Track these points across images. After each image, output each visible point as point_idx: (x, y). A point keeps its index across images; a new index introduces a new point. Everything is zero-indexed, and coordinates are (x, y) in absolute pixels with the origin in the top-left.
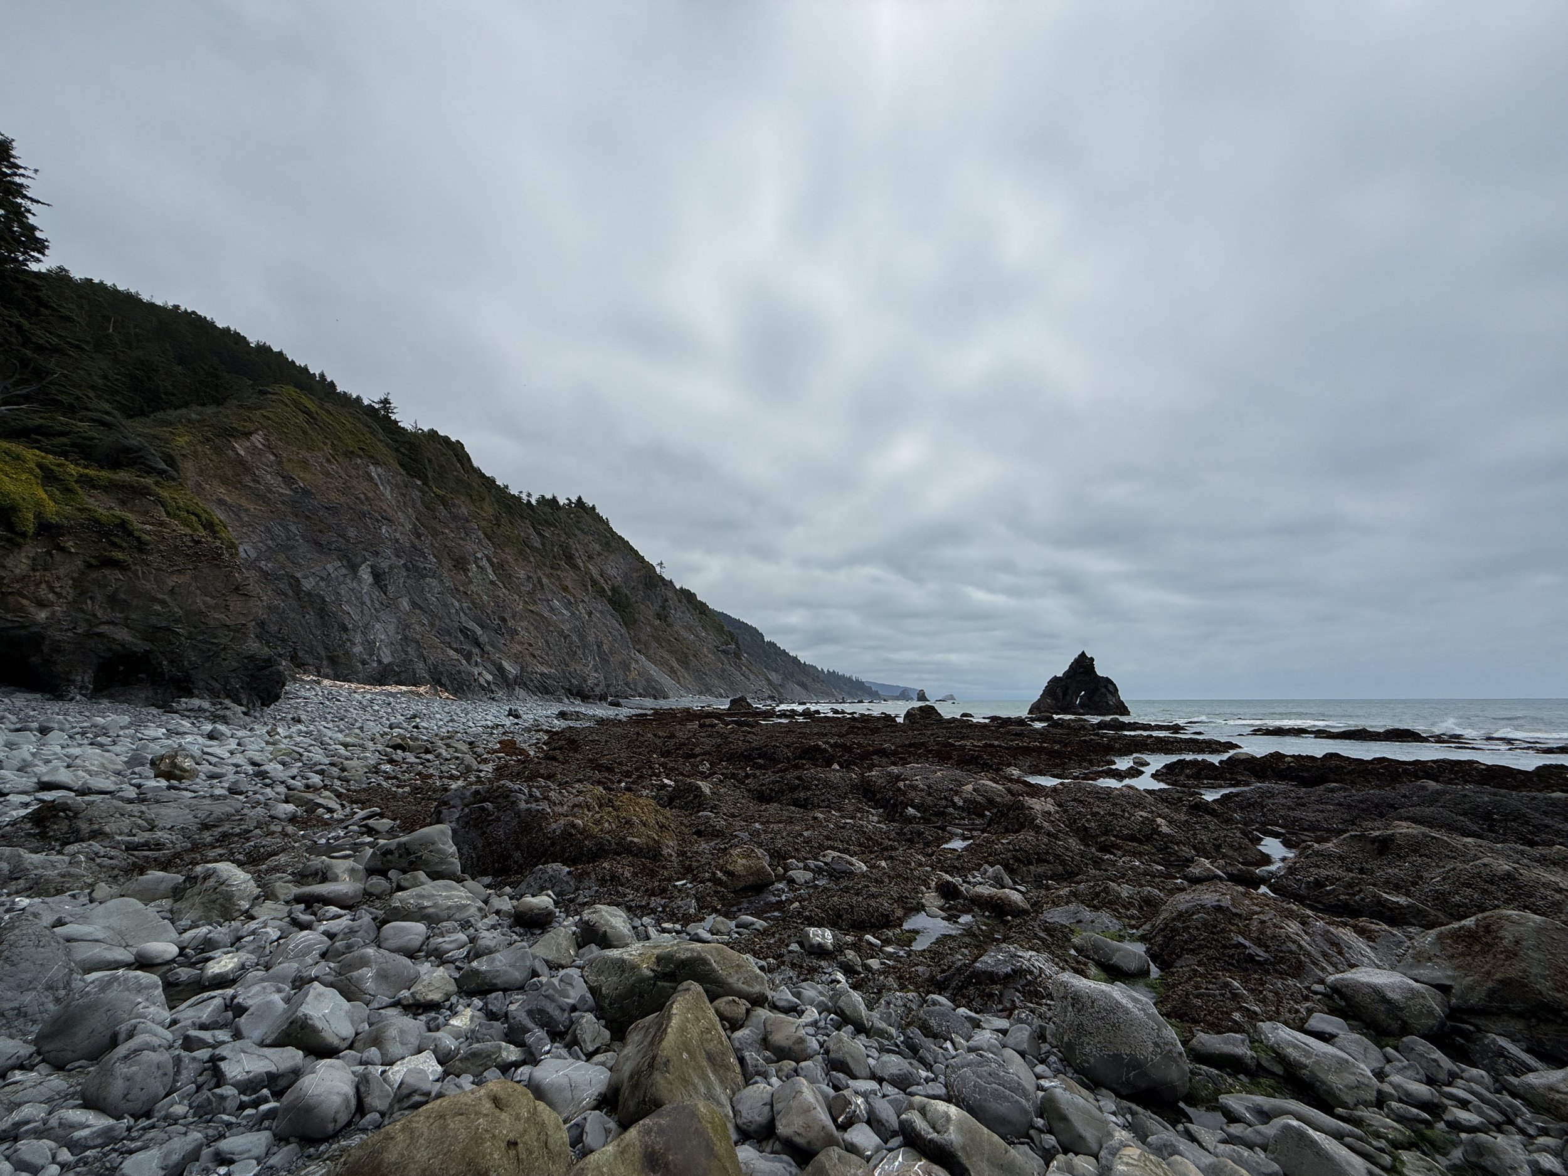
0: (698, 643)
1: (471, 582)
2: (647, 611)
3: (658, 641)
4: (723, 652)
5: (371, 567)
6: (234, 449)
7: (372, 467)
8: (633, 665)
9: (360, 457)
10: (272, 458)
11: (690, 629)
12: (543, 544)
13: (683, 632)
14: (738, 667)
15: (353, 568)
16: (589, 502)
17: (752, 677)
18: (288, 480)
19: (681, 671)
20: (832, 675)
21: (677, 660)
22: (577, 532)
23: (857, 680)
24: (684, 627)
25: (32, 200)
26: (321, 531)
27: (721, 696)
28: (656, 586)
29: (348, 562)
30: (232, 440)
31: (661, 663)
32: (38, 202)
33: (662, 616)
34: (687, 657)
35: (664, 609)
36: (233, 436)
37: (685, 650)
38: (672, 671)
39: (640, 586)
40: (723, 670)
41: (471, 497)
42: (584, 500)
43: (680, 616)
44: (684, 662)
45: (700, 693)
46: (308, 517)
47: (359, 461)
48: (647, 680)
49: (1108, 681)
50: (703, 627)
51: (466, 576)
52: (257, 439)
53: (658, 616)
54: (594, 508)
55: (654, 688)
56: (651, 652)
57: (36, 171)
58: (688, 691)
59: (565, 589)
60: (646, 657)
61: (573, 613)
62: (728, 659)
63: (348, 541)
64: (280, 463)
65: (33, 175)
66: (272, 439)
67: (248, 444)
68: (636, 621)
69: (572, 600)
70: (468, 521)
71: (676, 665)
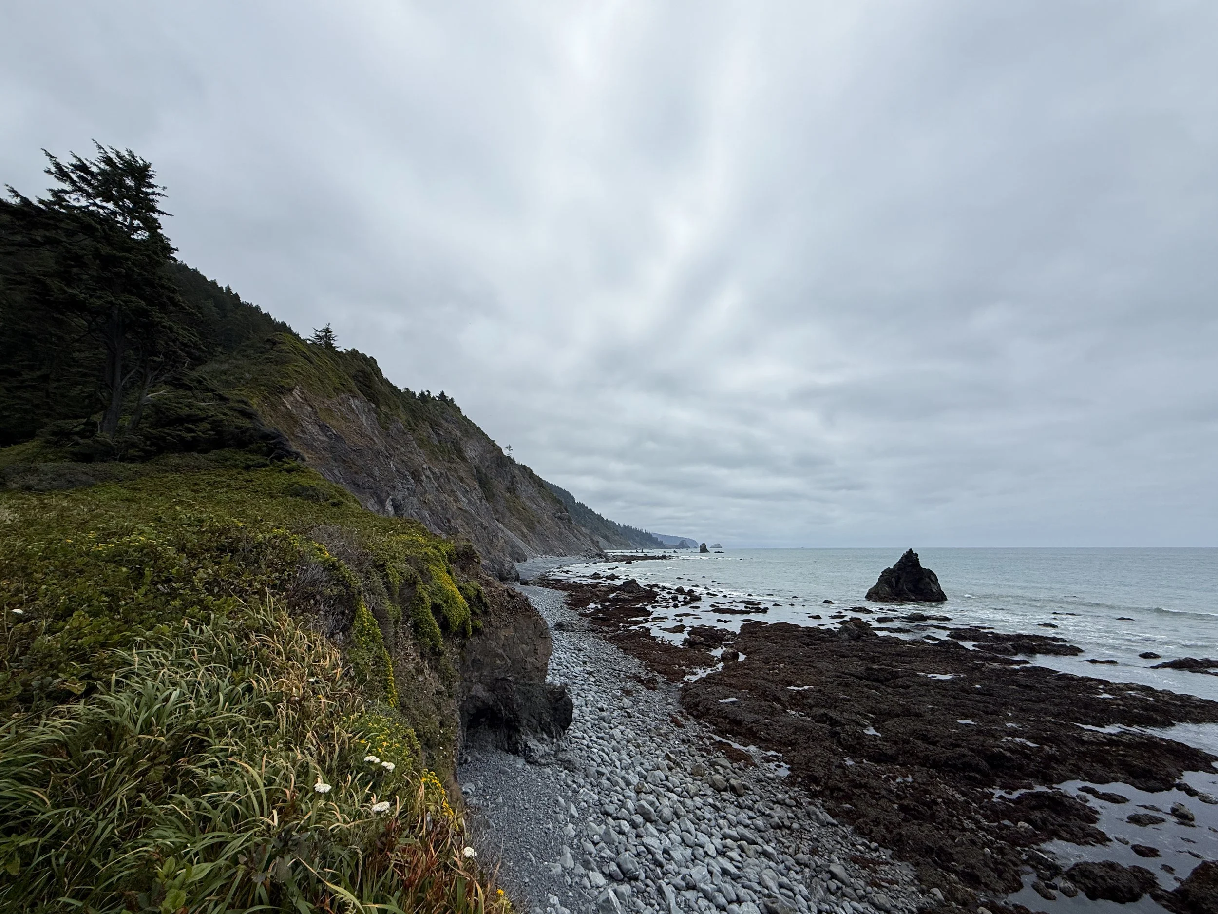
0: (539, 511)
1: (426, 492)
2: (499, 486)
3: (510, 511)
4: (559, 518)
5: (392, 500)
6: (284, 404)
7: (351, 400)
8: (500, 534)
9: (344, 392)
10: (309, 409)
11: (532, 499)
12: (440, 441)
13: (528, 503)
14: (571, 530)
15: (381, 503)
16: (449, 395)
17: (582, 538)
18: (324, 428)
19: (531, 536)
20: (627, 529)
21: (525, 525)
22: (443, 421)
23: (646, 533)
24: (528, 498)
25: (160, 212)
26: (356, 473)
27: (561, 555)
28: (506, 465)
29: (378, 498)
30: (282, 396)
31: (514, 529)
32: (163, 213)
33: (512, 490)
34: (533, 523)
35: (512, 484)
36: (282, 393)
37: (531, 518)
38: (524, 536)
39: (493, 466)
40: (561, 533)
41: (389, 405)
42: (446, 394)
43: (525, 490)
44: (532, 528)
45: (545, 553)
46: (344, 461)
47: (343, 396)
48: (512, 547)
49: (930, 573)
50: (543, 498)
51: (422, 486)
52: (296, 392)
53: (508, 490)
54: (452, 400)
55: (517, 553)
56: (506, 520)
57: (164, 188)
58: (537, 552)
59: (462, 480)
60: (504, 524)
61: (469, 500)
62: (564, 524)
63: (375, 480)
64: (316, 413)
65: (162, 192)
66: (306, 391)
67: (292, 399)
68: (494, 495)
69: (468, 489)
70: (405, 434)
71: (525, 531)
